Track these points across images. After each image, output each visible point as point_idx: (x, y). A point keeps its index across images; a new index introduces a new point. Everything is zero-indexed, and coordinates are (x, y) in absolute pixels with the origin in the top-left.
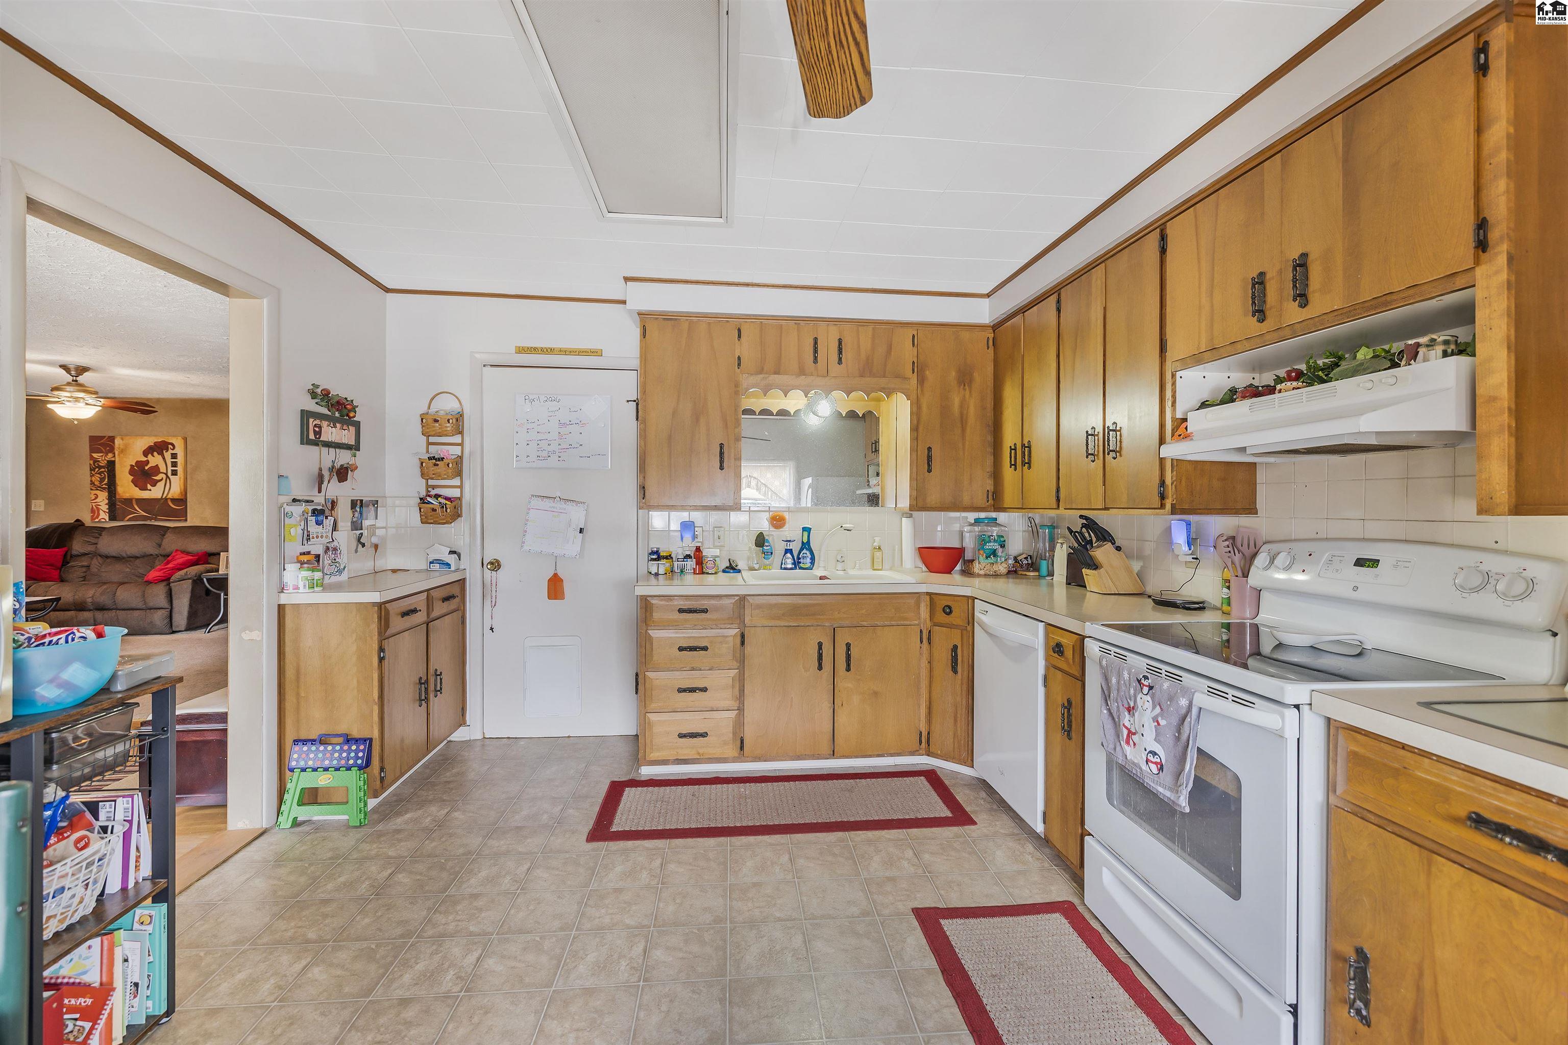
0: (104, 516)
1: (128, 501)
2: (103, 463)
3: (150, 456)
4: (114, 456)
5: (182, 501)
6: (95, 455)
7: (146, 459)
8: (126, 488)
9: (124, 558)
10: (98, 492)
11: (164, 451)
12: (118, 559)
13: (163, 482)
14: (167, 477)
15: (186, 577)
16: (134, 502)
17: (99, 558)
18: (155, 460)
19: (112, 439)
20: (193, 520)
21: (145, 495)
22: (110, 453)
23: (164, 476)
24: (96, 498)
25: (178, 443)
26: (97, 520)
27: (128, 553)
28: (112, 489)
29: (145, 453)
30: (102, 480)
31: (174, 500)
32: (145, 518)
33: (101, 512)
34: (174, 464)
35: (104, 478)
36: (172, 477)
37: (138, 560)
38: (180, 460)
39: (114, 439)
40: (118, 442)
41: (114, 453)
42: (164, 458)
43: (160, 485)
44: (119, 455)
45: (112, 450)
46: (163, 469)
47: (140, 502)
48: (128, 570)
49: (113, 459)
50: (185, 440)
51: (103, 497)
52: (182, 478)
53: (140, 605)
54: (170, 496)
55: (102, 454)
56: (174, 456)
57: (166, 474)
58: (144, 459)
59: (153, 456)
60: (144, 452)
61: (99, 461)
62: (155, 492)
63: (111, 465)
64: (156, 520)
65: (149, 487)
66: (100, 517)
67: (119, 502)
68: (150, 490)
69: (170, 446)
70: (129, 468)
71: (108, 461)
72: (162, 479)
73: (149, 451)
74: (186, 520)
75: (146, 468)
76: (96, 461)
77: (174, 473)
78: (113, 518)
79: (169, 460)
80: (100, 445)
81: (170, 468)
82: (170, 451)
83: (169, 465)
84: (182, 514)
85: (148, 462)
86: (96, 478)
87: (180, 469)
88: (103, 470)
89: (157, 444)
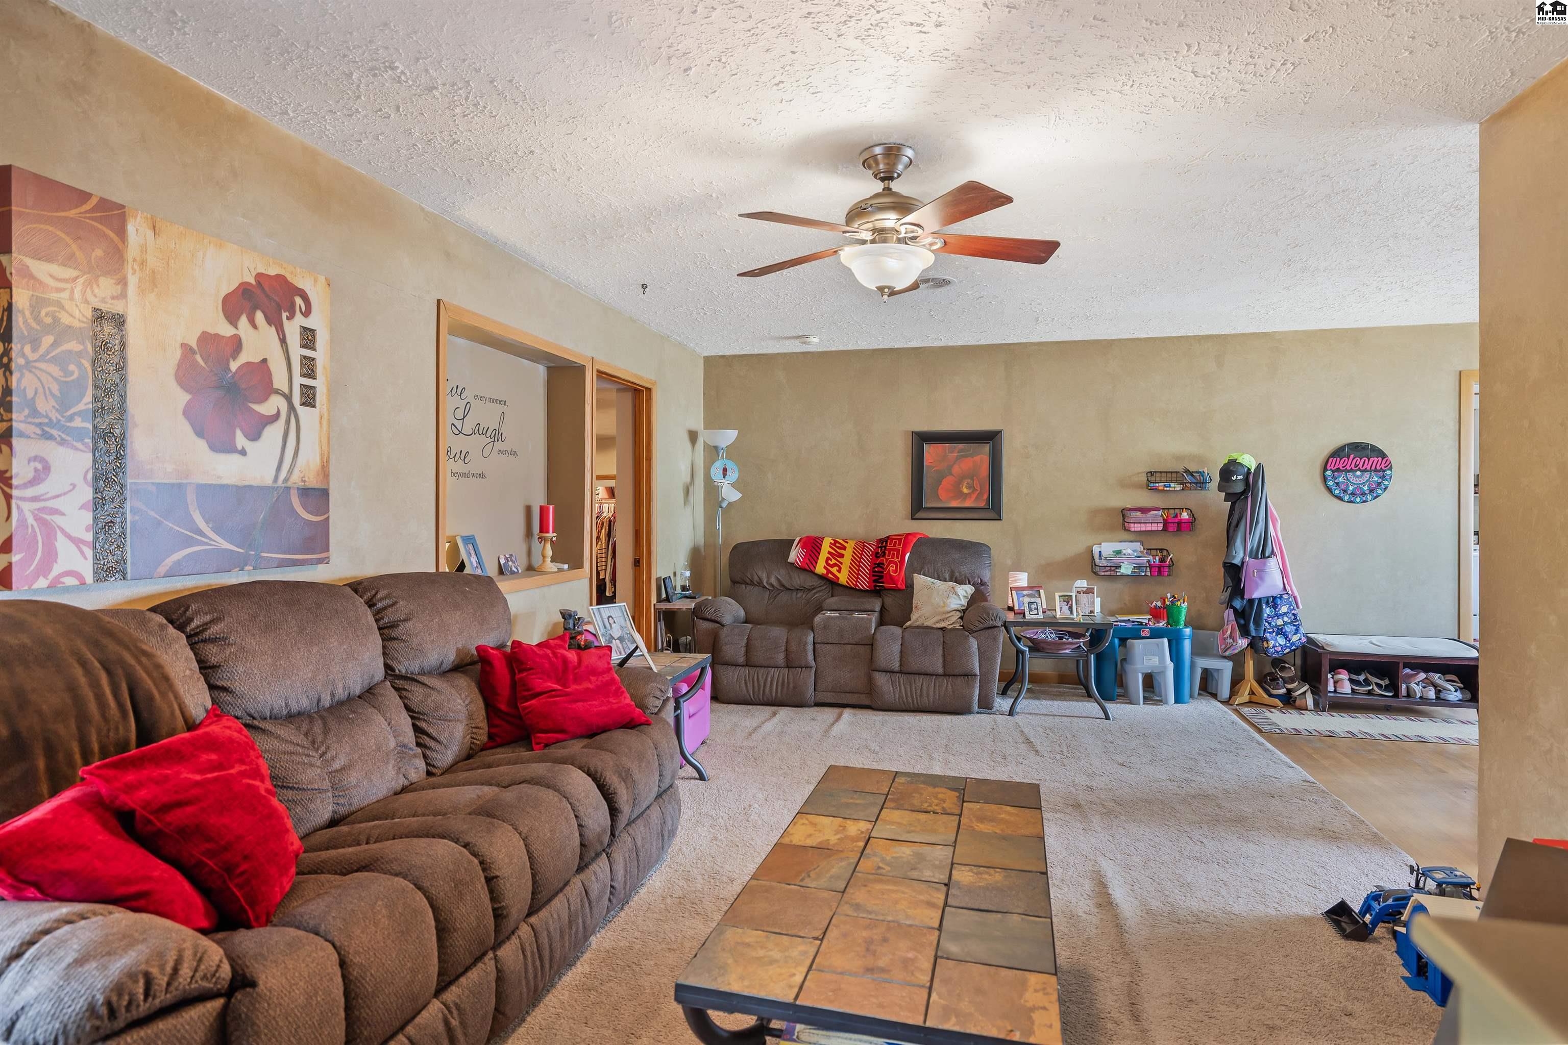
1: (172, 494)
3: (243, 321)
4: (123, 295)
7: (232, 331)
11: (284, 315)
13: (278, 427)
14: (291, 408)
16: (191, 497)
18: (257, 340)
21: (227, 470)
23: (283, 405)
25: (321, 294)
29: (230, 311)
31: (301, 494)
34: (307, 367)
36: (302, 411)
38: (321, 356)
41: (123, 282)
42: (283, 341)
43: (271, 437)
44: (139, 294)
46: (279, 380)
47: (212, 496)
49: (119, 306)
52: (325, 416)
54: (293, 480)
56: (308, 337)
57: (288, 398)
58: (226, 330)
59: (255, 327)
60: (226, 300)
62: (256, 463)
65: (241, 440)
67: (139, 492)
68: (243, 453)
69: (299, 300)
70: (178, 354)
72: (277, 416)
73: (240, 304)
74: (324, 560)
75: (234, 366)
77: (309, 396)
79: (295, 349)
81: (298, 379)
82: (299, 320)
83: (296, 365)
84: (319, 537)
85: (237, 344)
87: (321, 385)
89: (263, 284)
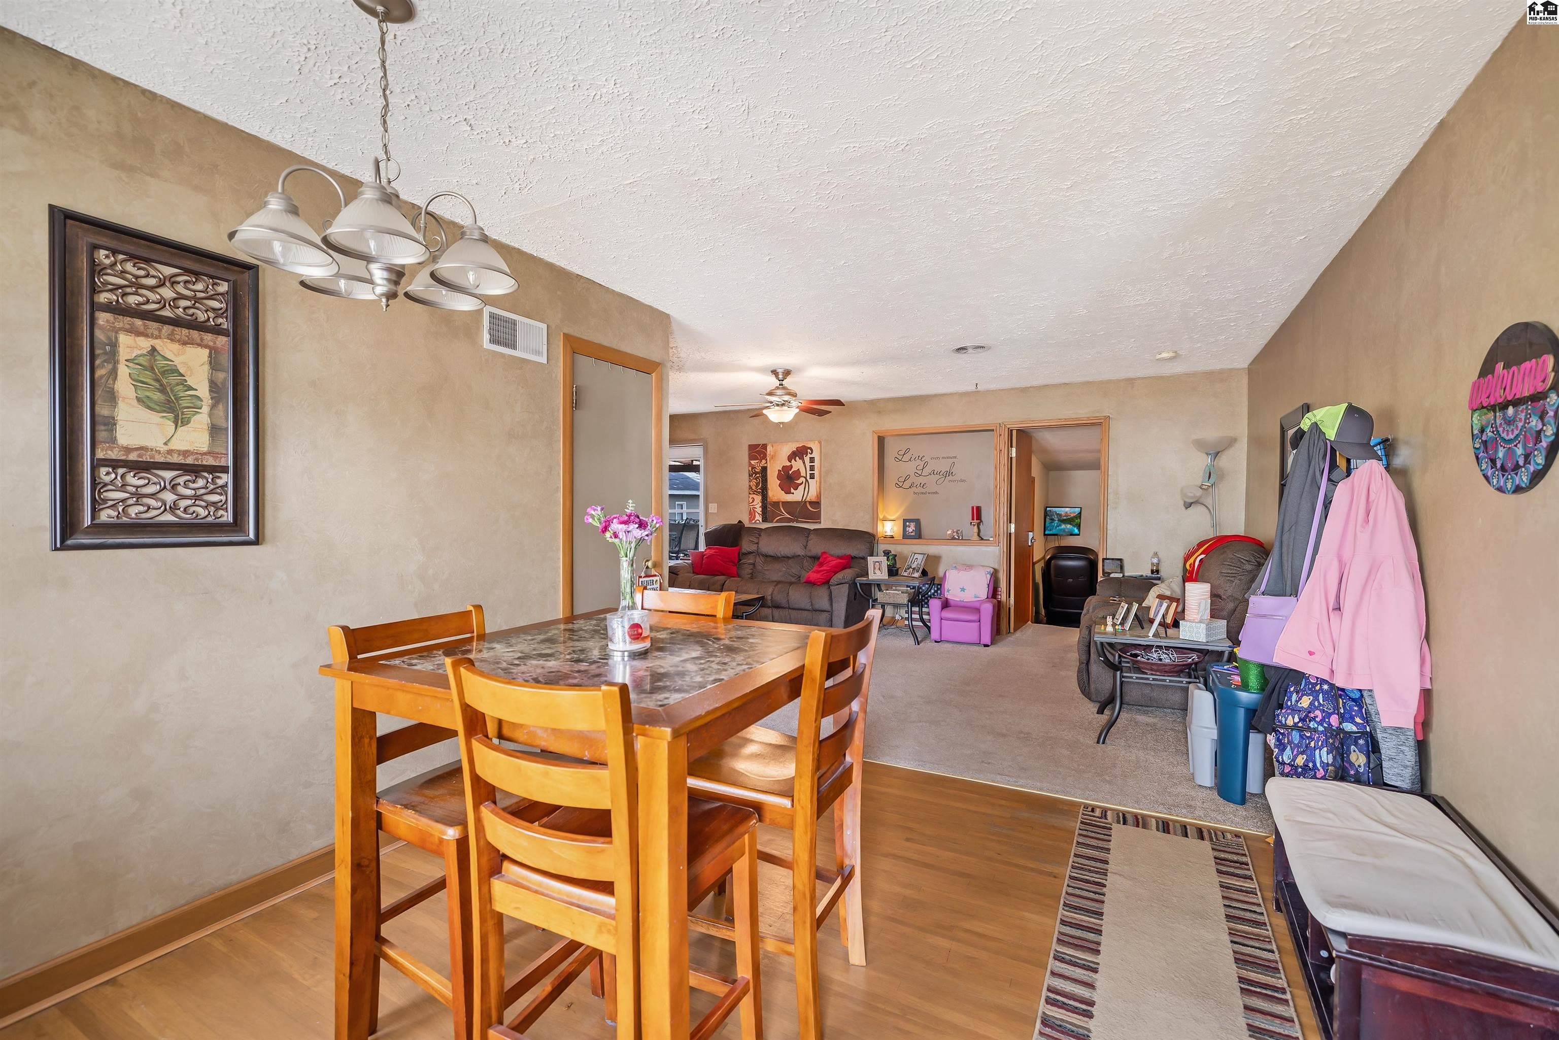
0: (759, 518)
1: (776, 504)
2: (758, 469)
3: (793, 460)
4: (767, 463)
5: (816, 504)
6: (753, 462)
7: (790, 464)
8: (776, 493)
9: (778, 558)
10: (754, 496)
11: (804, 456)
12: (775, 558)
13: (803, 485)
14: (807, 480)
15: (843, 581)
16: (780, 504)
17: (761, 556)
18: (797, 465)
19: (765, 446)
20: (825, 523)
21: (789, 498)
22: (764, 459)
23: (804, 480)
24: (753, 501)
25: (815, 446)
26: (753, 522)
27: (782, 553)
28: (764, 492)
29: (790, 459)
30: (757, 484)
31: (811, 503)
32: (789, 520)
33: (756, 514)
34: (812, 468)
35: (759, 482)
36: (810, 480)
37: (790, 561)
38: (816, 464)
39: (766, 447)
40: (769, 449)
41: (767, 460)
42: (804, 463)
43: (801, 488)
44: (770, 461)
45: (765, 457)
46: (803, 474)
47: (786, 504)
48: (784, 569)
49: (766, 465)
50: (820, 443)
51: (758, 499)
52: (818, 481)
53: (808, 607)
54: (808, 499)
55: (757, 461)
56: (812, 460)
57: (806, 478)
58: (789, 464)
59: (796, 461)
60: (788, 457)
61: (755, 468)
62: (797, 496)
63: (764, 469)
64: (798, 522)
65: (792, 490)
66: (756, 519)
67: (770, 504)
68: (793, 493)
69: (809, 451)
70: (777, 472)
71: (762, 467)
72: (802, 483)
73: (793, 456)
74: (820, 523)
75: (790, 473)
76: (753, 468)
77: (812, 476)
78: (765, 520)
79: (808, 464)
80: (756, 452)
81: (809, 472)
82: (809, 456)
83: (808, 469)
84: (816, 517)
85: (791, 467)
86: (753, 483)
87: (816, 472)
88: (758, 475)
89: (798, 449)
